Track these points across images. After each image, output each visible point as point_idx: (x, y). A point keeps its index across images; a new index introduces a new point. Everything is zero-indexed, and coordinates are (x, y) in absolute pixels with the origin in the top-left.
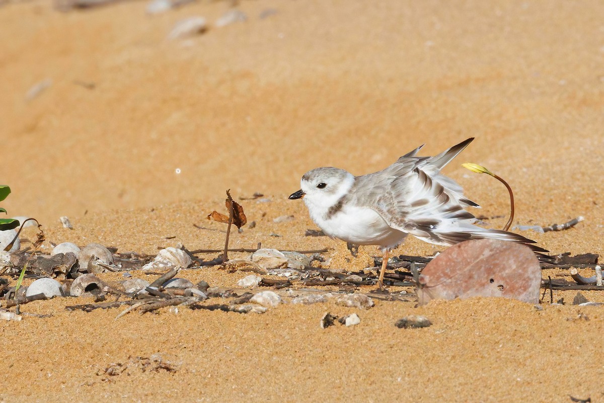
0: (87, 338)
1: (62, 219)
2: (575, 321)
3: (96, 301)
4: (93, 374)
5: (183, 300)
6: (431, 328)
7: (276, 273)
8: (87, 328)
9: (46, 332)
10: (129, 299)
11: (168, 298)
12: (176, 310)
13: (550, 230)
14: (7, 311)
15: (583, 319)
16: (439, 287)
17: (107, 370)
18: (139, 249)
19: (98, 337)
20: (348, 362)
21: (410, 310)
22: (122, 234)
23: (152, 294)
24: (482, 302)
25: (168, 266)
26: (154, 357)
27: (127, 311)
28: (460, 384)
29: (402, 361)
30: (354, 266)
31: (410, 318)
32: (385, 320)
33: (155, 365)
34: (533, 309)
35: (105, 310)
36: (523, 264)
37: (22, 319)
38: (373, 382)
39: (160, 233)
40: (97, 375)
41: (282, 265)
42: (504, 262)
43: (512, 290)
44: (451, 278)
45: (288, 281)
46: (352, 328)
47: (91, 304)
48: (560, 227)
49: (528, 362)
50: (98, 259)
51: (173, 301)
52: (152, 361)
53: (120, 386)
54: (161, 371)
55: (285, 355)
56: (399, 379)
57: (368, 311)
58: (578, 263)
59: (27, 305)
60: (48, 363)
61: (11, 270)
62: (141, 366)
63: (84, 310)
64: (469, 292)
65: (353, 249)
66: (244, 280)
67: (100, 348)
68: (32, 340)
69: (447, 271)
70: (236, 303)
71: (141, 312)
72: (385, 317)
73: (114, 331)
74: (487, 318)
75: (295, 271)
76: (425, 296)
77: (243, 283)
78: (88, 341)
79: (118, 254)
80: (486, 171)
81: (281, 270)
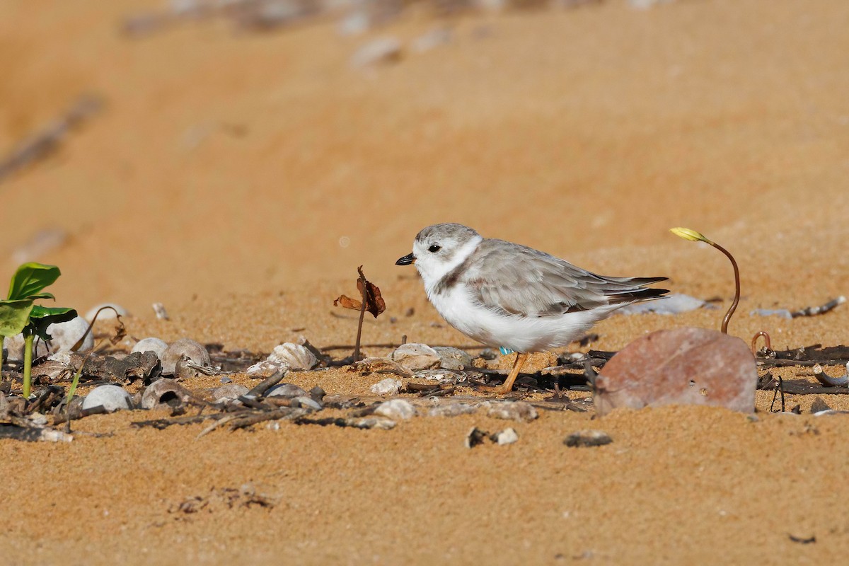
0: (158, 464)
1: (155, 306)
2: (800, 435)
3: (173, 415)
4: (163, 511)
5: (286, 412)
6: (611, 447)
7: (423, 376)
8: (158, 450)
9: (105, 457)
10: (216, 412)
11: (267, 410)
12: (277, 426)
13: (800, 315)
14: (54, 429)
15: (812, 432)
16: (623, 393)
17: (182, 505)
18: (255, 346)
19: (172, 463)
20: (499, 492)
21: (586, 423)
22: (235, 325)
23: (247, 405)
24: (678, 412)
25: (278, 367)
26: (245, 487)
27: (211, 427)
28: (646, 520)
29: (570, 490)
30: (530, 365)
31: (583, 433)
32: (551, 436)
33: (245, 499)
34: (746, 420)
35: (183, 426)
36: (733, 360)
37: (74, 439)
38: (532, 519)
39: (284, 324)
40: (169, 512)
41: (434, 365)
42: (708, 359)
43: (719, 395)
44: (637, 380)
45: (439, 386)
46: (506, 448)
47: (165, 418)
48: (815, 310)
49: (736, 490)
50: (190, 359)
51: (272, 414)
52: (241, 493)
53: (199, 526)
54: (253, 506)
55: (417, 483)
56: (566, 514)
57: (530, 425)
58: (826, 359)
59: (81, 421)
60: (104, 497)
61: (72, 374)
62: (227, 501)
63: (155, 426)
64: (662, 398)
66: (379, 385)
67: (173, 477)
68: (85, 467)
69: (633, 371)
70: (355, 416)
71: (230, 428)
72: (551, 432)
73: (194, 454)
74: (686, 432)
75: (449, 372)
76: (604, 405)
77: (377, 388)
78: (160, 468)
79: (225, 352)
80: (702, 238)
81: (431, 371)
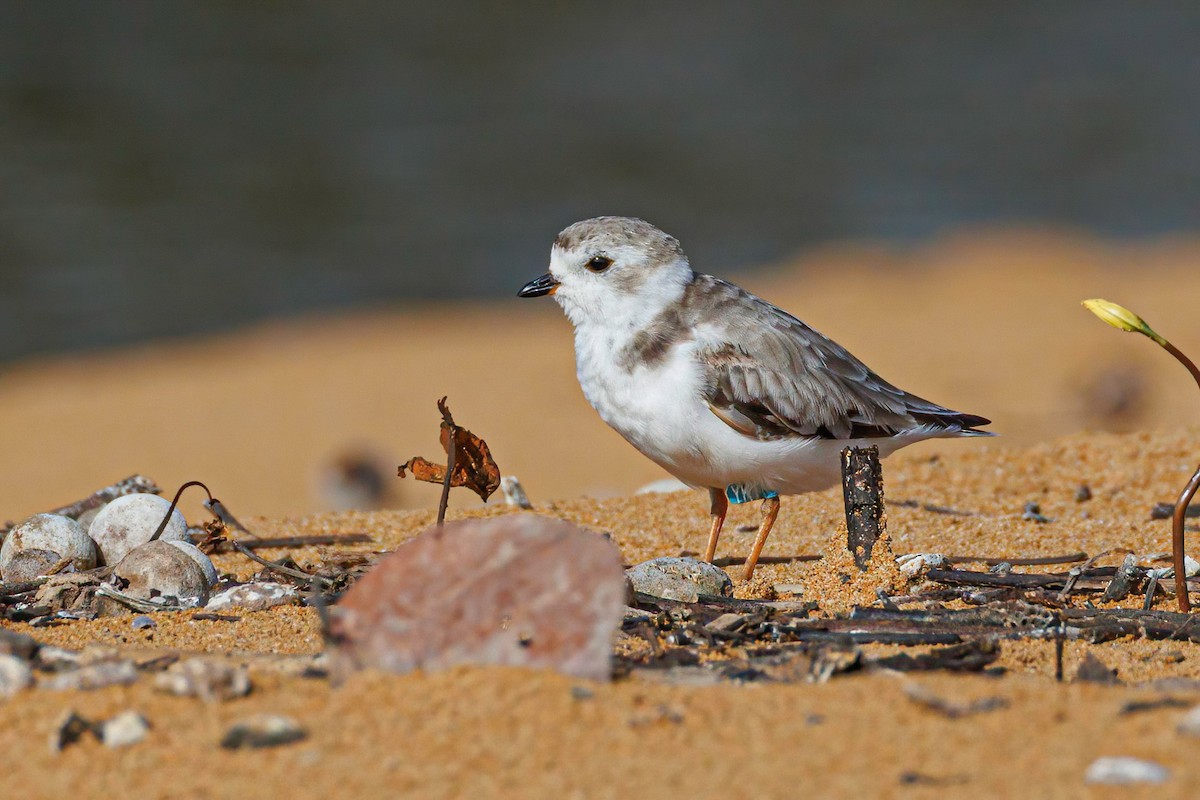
16: (379, 642)
25: (273, 597)
36: (586, 578)
42: (542, 575)
43: (551, 646)
44: (408, 616)
64: (449, 653)
65: (860, 549)
69: (404, 599)
80: (1142, 327)
